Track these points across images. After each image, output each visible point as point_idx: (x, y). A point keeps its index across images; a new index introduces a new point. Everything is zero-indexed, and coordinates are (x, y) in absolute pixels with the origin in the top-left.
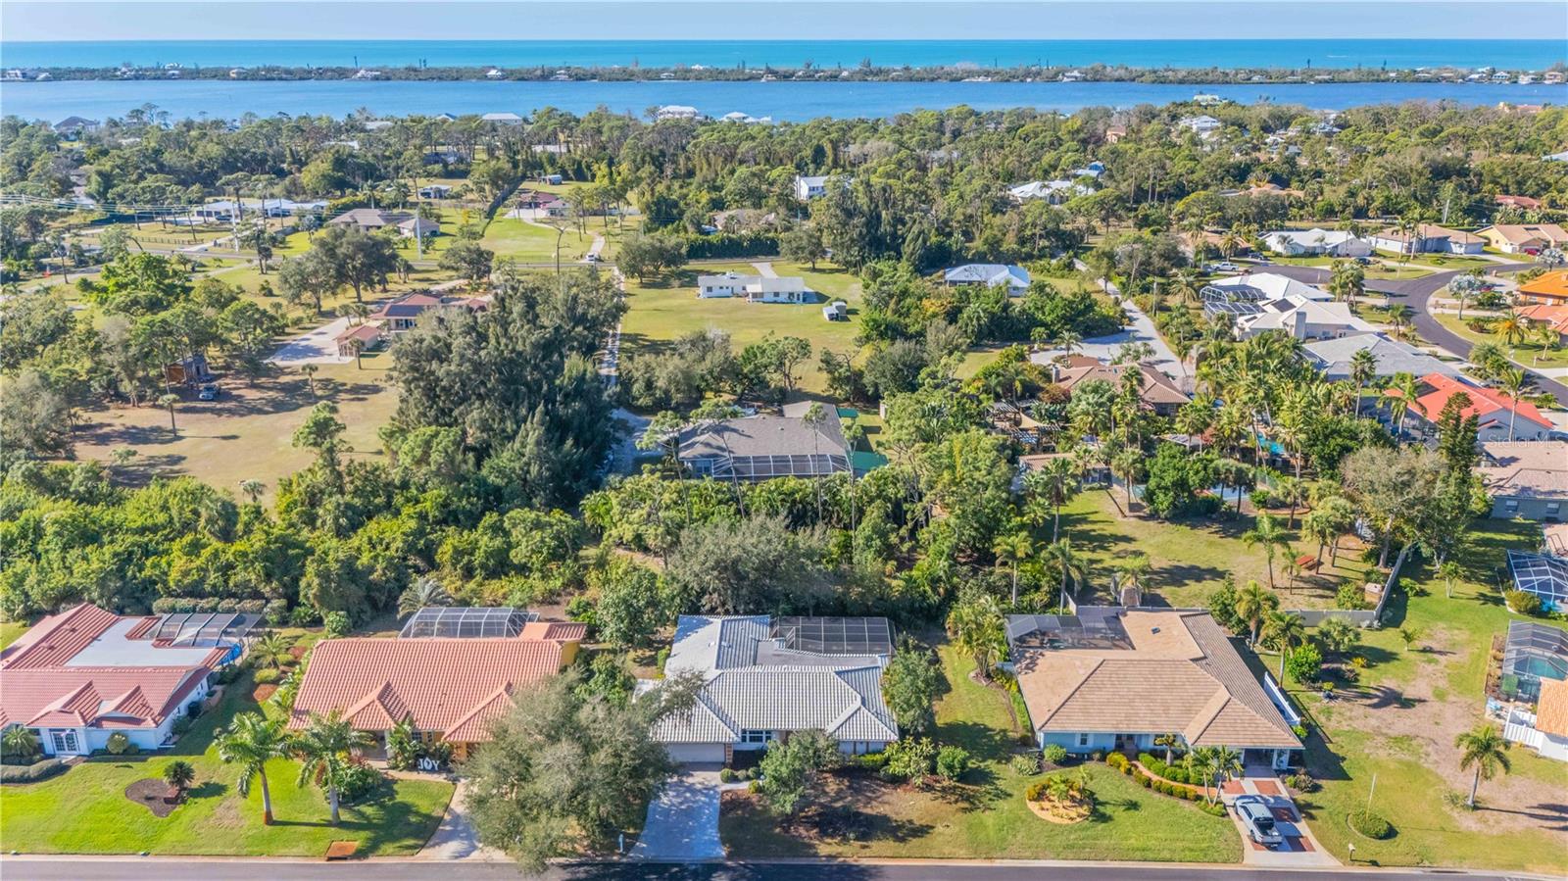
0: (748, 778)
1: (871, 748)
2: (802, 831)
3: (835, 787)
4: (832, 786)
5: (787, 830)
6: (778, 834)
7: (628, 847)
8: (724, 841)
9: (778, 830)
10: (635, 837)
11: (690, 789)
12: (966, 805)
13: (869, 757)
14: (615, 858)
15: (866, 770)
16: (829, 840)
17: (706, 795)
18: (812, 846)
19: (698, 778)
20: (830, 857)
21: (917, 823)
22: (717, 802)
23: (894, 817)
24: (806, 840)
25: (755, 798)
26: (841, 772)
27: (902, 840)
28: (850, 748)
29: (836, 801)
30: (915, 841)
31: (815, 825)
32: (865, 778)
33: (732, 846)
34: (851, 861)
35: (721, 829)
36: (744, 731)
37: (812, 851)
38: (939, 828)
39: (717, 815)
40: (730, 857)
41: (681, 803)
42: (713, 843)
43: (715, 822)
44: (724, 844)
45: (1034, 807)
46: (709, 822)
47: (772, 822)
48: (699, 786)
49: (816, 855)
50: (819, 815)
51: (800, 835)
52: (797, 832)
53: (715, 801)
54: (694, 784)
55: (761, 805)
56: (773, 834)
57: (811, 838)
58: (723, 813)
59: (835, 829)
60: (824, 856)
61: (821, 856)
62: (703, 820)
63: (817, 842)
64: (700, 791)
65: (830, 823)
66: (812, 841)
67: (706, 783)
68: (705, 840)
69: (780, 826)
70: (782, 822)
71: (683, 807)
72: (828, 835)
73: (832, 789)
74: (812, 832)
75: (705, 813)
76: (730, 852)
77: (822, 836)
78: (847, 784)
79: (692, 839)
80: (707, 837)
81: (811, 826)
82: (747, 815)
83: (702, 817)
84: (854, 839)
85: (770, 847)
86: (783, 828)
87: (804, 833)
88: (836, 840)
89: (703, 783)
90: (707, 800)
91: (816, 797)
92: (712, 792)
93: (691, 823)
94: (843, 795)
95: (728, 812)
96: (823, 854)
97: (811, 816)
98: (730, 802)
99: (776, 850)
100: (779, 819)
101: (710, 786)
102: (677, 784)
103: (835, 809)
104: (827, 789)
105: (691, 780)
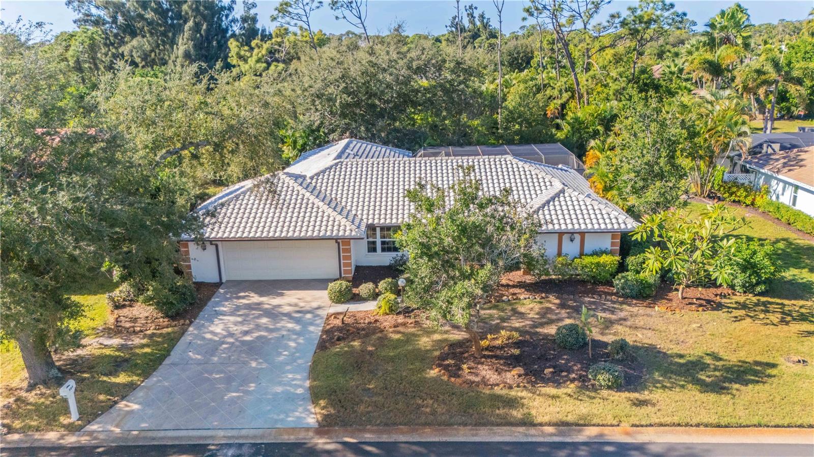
0: (375, 296)
1: (589, 247)
2: (486, 372)
3: (537, 307)
4: (530, 305)
5: (455, 372)
6: (435, 380)
7: (90, 413)
8: (315, 395)
9: (434, 373)
10: (127, 391)
11: (273, 314)
13: (587, 260)
14: (52, 436)
15: (583, 282)
16: (551, 390)
17: (298, 321)
18: (512, 403)
19: (289, 300)
20: (562, 424)
21: (733, 358)
22: (316, 331)
23: (673, 349)
24: (497, 390)
25: (388, 322)
26: (541, 287)
27: (717, 387)
28: (551, 248)
29: (542, 325)
30: (748, 393)
31: (513, 362)
32: (586, 293)
33: (331, 403)
34: (617, 435)
35: (314, 372)
36: (371, 228)
37: (517, 414)
38: (788, 367)
39: (313, 347)
40: (325, 427)
41: (246, 333)
42: (291, 398)
43: (306, 361)
44: (315, 402)
46: (292, 359)
47: (423, 358)
48: (287, 309)
49: (528, 422)
50: (518, 344)
51: (484, 382)
52: (477, 375)
53: (312, 328)
54: (279, 306)
55: (399, 332)
56: (424, 381)
57: (511, 388)
58: (322, 346)
59: (558, 370)
60: (549, 424)
61: (541, 425)
62: (282, 358)
63: (524, 394)
64: (288, 315)
65: (543, 359)
66: (513, 393)
67: (302, 304)
68: (276, 394)
69: (439, 365)
70: (442, 358)
71: (248, 338)
72: (546, 381)
73: (532, 309)
74: (509, 375)
75: (286, 347)
76: (326, 417)
77: (533, 384)
78: (557, 301)
79: (247, 392)
80: (279, 389)
81: (505, 364)
82: (370, 348)
83: (280, 354)
84: (609, 388)
85: (419, 407)
86: (446, 368)
87: (492, 377)
88: (569, 391)
89: (296, 305)
90: (298, 328)
91: (503, 320)
92: (309, 316)
93: (254, 364)
94: (554, 317)
95: (333, 344)
96: (546, 419)
97: (501, 348)
98: (340, 329)
99: (434, 413)
100: (437, 353)
101: (307, 308)
102: (249, 307)
103: (546, 337)
104: (522, 309)
105: (276, 301)
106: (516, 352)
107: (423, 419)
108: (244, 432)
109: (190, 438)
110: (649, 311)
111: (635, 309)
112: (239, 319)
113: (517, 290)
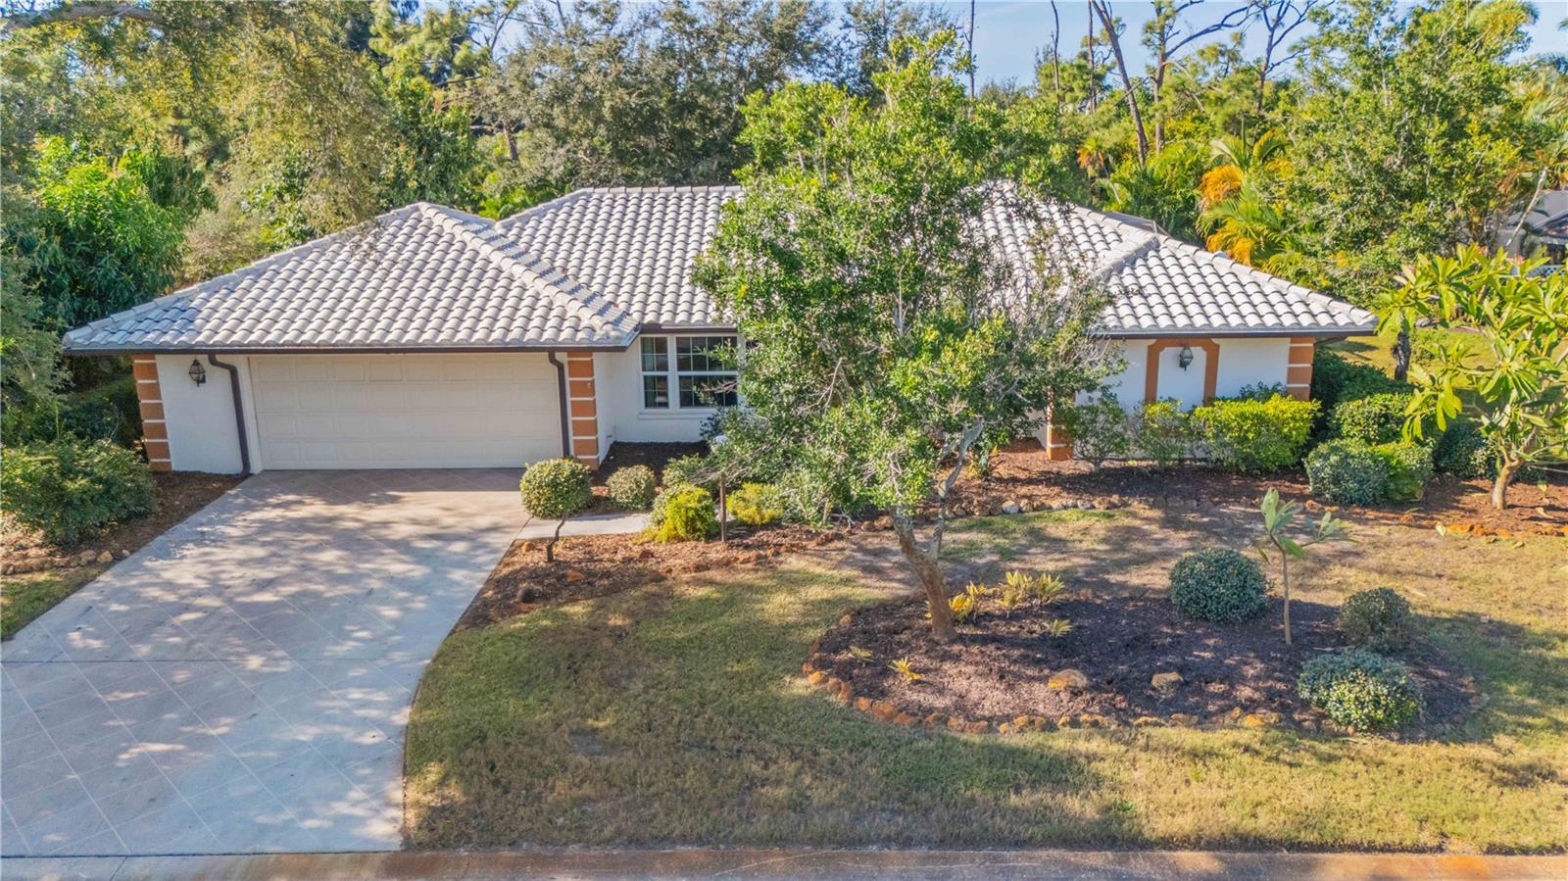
1: (1231, 379)
2: (970, 682)
3: (1100, 527)
4: (1080, 522)
5: (870, 681)
6: (808, 703)
8: (416, 749)
9: (804, 684)
11: (358, 543)
13: (1229, 411)
15: (1217, 473)
16: (1185, 736)
17: (421, 557)
18: (1058, 772)
19: (416, 511)
22: (469, 581)
24: (1009, 737)
25: (680, 557)
26: (1107, 483)
29: (1121, 566)
31: (1057, 653)
32: (1231, 495)
33: (459, 771)
35: (432, 686)
37: (1081, 807)
41: (266, 585)
42: (337, 759)
43: (416, 657)
44: (410, 770)
47: (773, 646)
48: (403, 531)
49: (1121, 837)
50: (1061, 610)
51: (962, 706)
52: (941, 691)
53: (458, 575)
54: (385, 524)
55: (711, 582)
56: (772, 708)
57: (1050, 726)
58: (478, 616)
59: (1194, 680)
60: (1196, 842)
61: (1168, 843)
62: (346, 647)
63: (1097, 745)
64: (403, 546)
65: (1141, 644)
66: (1060, 743)
67: (448, 521)
68: (297, 745)
69: (821, 664)
70: (833, 643)
71: (266, 597)
72: (1164, 709)
73: (1085, 531)
74: (1040, 691)
75: (371, 620)
76: (433, 817)
77: (1124, 718)
78: (1156, 514)
79: (199, 742)
80: (307, 733)
81: (1024, 660)
82: (616, 621)
83: (346, 636)
84: (1375, 727)
85: (751, 783)
86: (845, 671)
87: (991, 697)
88: (1244, 737)
89: (432, 522)
90: (418, 572)
91: (1006, 554)
92: (459, 547)
93: (254, 662)
94: (1152, 549)
95: (509, 610)
96: (1184, 824)
97: (1013, 616)
98: (535, 575)
99: (799, 805)
100: (815, 634)
101: (463, 527)
102: (301, 526)
103: (1140, 593)
104: (1054, 531)
105: (378, 513)
106: (1062, 627)
107: (761, 824)
110: (1419, 534)
111: (1381, 531)
112: (260, 552)
113: (1041, 490)
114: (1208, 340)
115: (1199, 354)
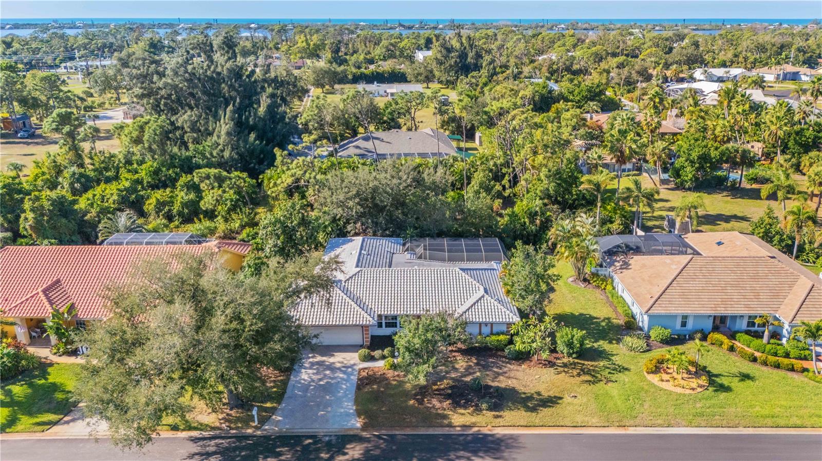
0: (383, 357)
1: (495, 329)
2: (435, 402)
3: (465, 364)
4: (461, 363)
5: (421, 402)
6: (413, 406)
7: (263, 421)
8: (359, 413)
9: (412, 402)
10: (273, 410)
11: (331, 367)
12: (588, 378)
13: (494, 338)
14: (250, 431)
15: (490, 349)
16: (462, 411)
17: (344, 372)
18: (445, 417)
19: (338, 359)
20: (464, 427)
21: (545, 394)
22: (354, 378)
23: (522, 389)
24: (440, 412)
25: (390, 374)
26: (469, 351)
27: (533, 409)
28: (475, 330)
29: (465, 376)
30: (545, 412)
31: (448, 397)
32: (491, 356)
33: (367, 417)
34: (485, 431)
35: (357, 401)
36: (380, 316)
37: (446, 422)
38: (567, 399)
39: (354, 388)
40: (365, 427)
41: (320, 380)
42: (348, 415)
43: (352, 396)
44: (359, 415)
45: (654, 379)
46: (346, 395)
47: (407, 395)
48: (338, 365)
49: (450, 425)
50: (452, 387)
51: (434, 407)
52: (431, 404)
53: (352, 377)
54: (334, 363)
55: (395, 380)
56: (407, 407)
57: (445, 410)
58: (359, 387)
59: (467, 401)
60: (458, 426)
61: (455, 427)
62: (340, 394)
63: (450, 413)
64: (339, 369)
65: (462, 395)
66: (445, 412)
67: (345, 362)
68: (341, 413)
69: (414, 399)
70: (416, 395)
71: (322, 383)
72: (461, 406)
73: (462, 366)
74: (445, 404)
75: (342, 389)
76: (365, 423)
77: (455, 408)
78: (475, 361)
79: (328, 412)
80: (342, 410)
81: (444, 398)
82: (382, 389)
83: (339, 392)
84: (487, 410)
85: (405, 419)
86: (417, 400)
87: (438, 405)
88: (469, 411)
89: (342, 363)
90: (345, 377)
91: (447, 372)
92: (350, 370)
93: (328, 397)
94: (472, 371)
95: (364, 387)
96: (457, 424)
97: (443, 389)
98: (367, 378)
99: (411, 421)
100: (413, 392)
101: (348, 365)
102: (318, 363)
103: (466, 383)
104: (457, 366)
105: (332, 360)
106: (450, 391)
107: (406, 425)
108: (330, 430)
109: (309, 432)
110: (519, 368)
111: (512, 367)
112: (315, 371)
113: (456, 354)
114: (492, 324)
115: (489, 326)
